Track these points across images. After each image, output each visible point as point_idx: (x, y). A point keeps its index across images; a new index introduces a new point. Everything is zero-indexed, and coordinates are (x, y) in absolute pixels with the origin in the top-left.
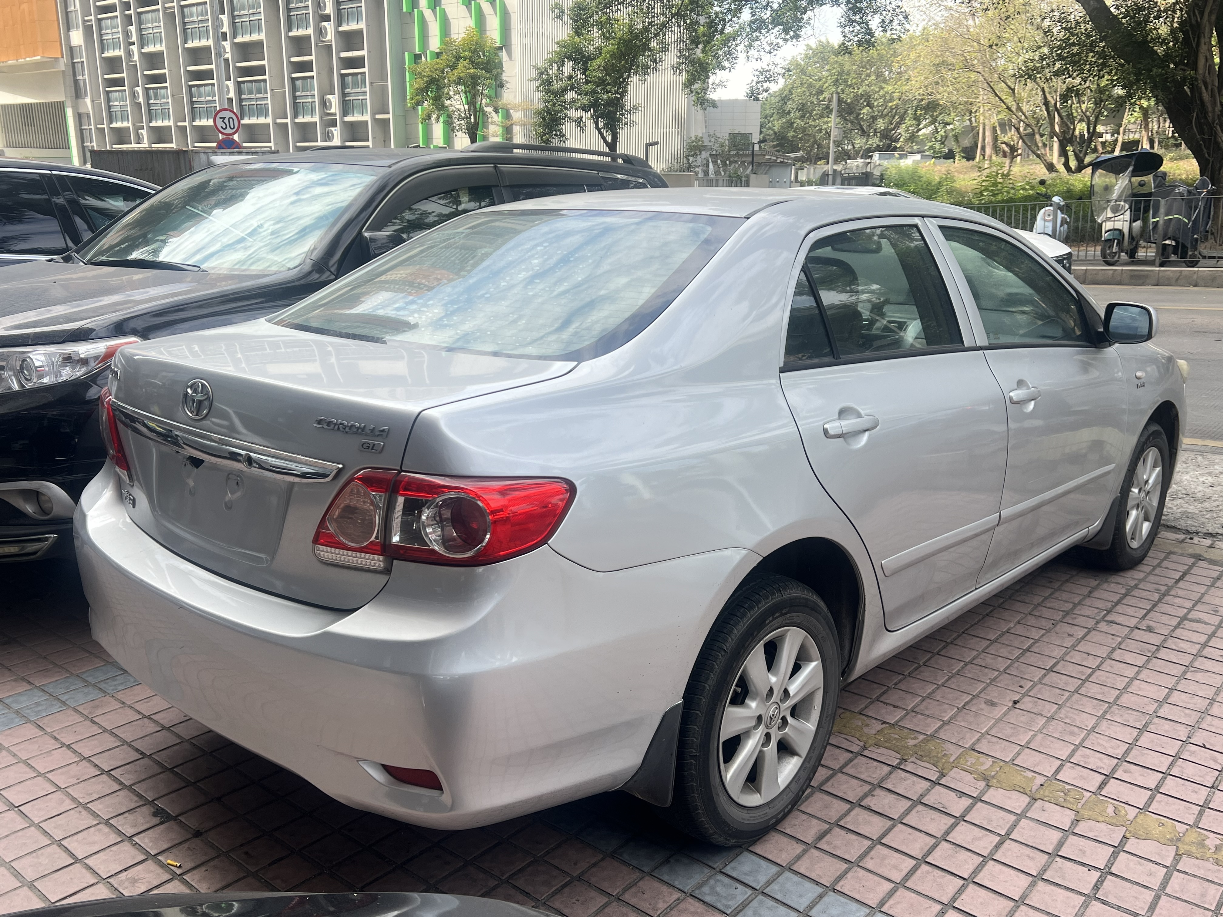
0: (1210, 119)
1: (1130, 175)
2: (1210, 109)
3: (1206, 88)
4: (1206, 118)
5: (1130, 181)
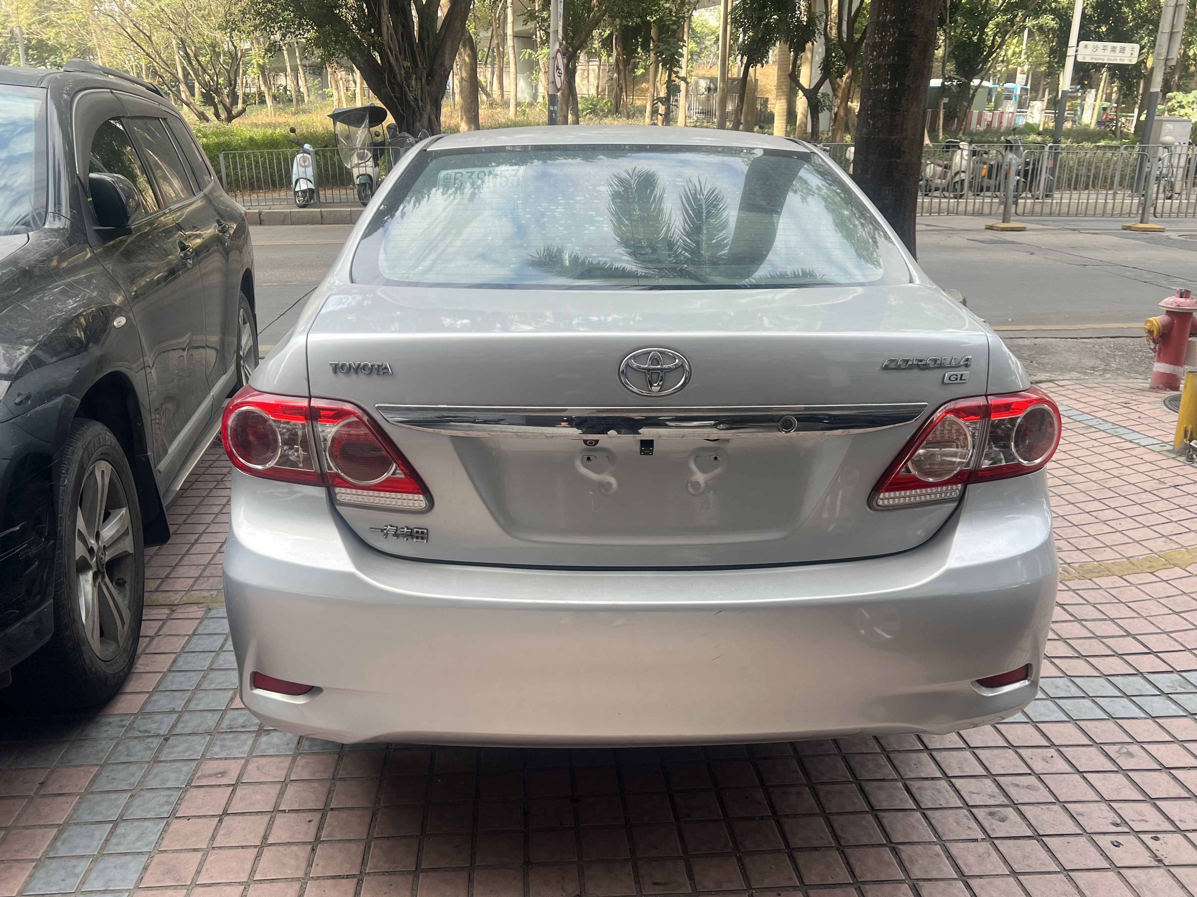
0: (399, 80)
1: (368, 125)
2: (397, 71)
3: (392, 53)
4: (396, 79)
5: (369, 131)
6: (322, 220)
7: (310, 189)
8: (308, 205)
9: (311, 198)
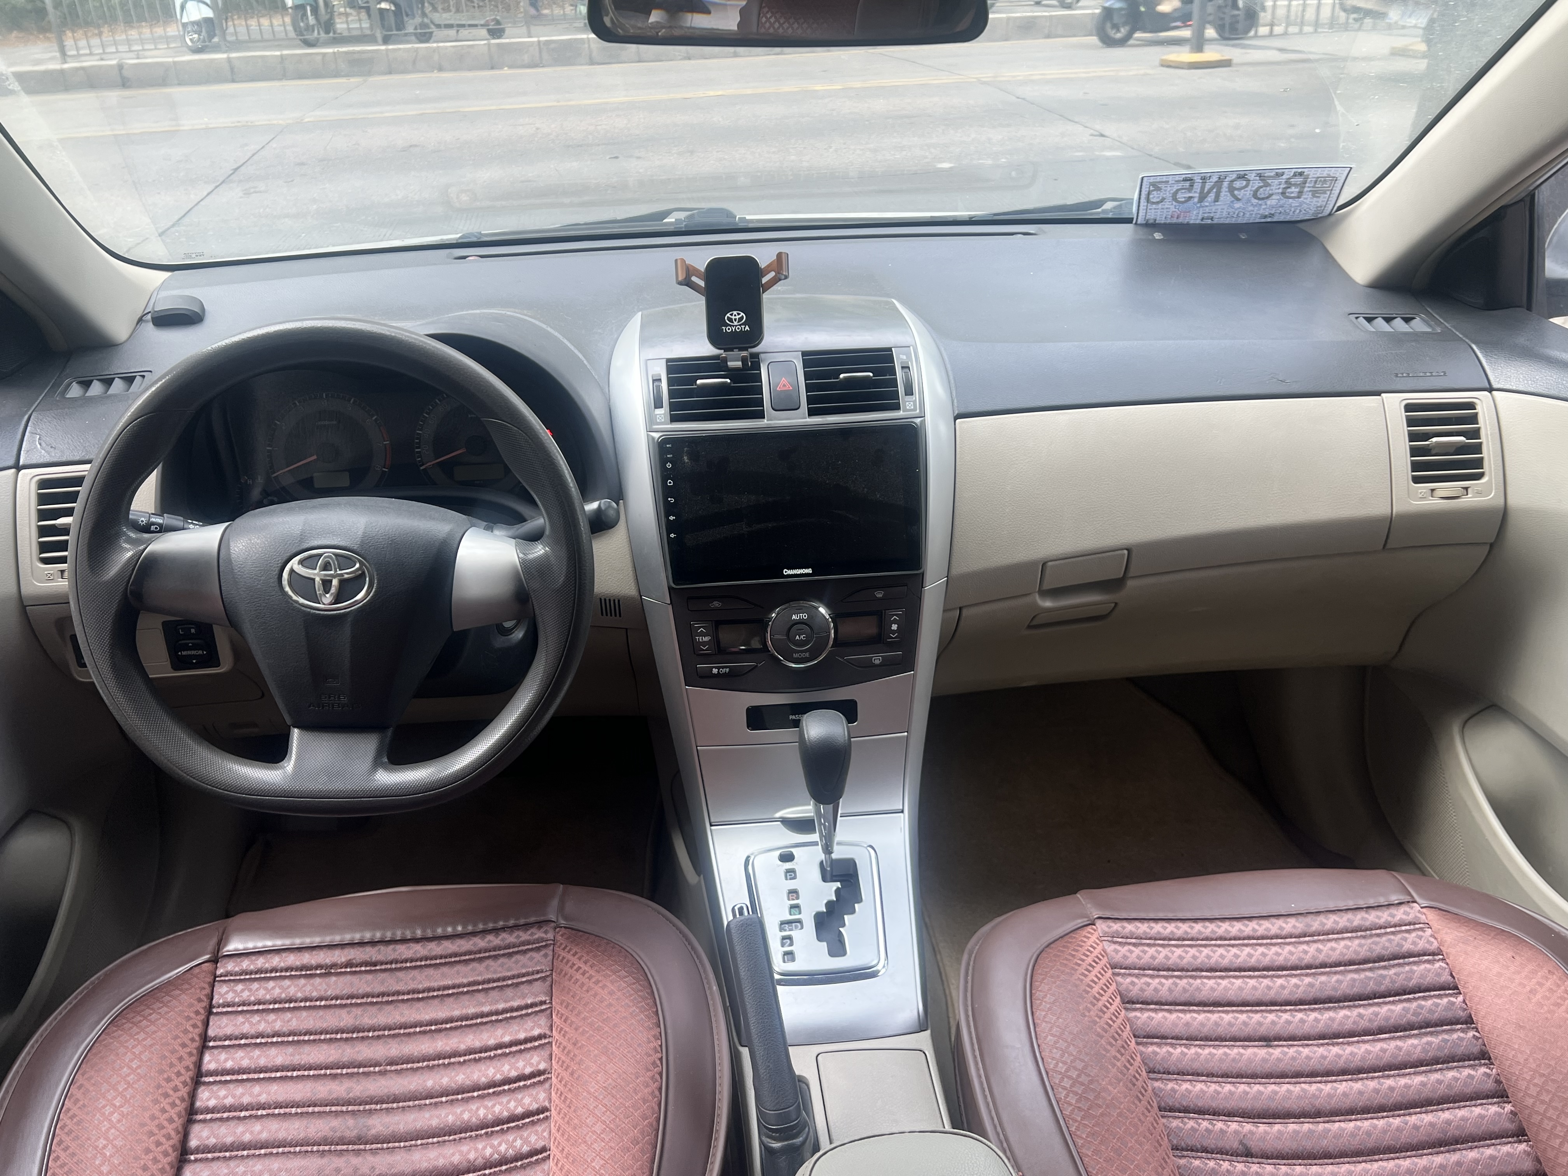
6: (233, 74)
7: (207, 20)
8: (206, 46)
9: (211, 35)
